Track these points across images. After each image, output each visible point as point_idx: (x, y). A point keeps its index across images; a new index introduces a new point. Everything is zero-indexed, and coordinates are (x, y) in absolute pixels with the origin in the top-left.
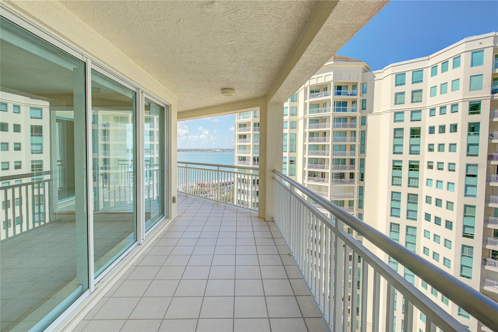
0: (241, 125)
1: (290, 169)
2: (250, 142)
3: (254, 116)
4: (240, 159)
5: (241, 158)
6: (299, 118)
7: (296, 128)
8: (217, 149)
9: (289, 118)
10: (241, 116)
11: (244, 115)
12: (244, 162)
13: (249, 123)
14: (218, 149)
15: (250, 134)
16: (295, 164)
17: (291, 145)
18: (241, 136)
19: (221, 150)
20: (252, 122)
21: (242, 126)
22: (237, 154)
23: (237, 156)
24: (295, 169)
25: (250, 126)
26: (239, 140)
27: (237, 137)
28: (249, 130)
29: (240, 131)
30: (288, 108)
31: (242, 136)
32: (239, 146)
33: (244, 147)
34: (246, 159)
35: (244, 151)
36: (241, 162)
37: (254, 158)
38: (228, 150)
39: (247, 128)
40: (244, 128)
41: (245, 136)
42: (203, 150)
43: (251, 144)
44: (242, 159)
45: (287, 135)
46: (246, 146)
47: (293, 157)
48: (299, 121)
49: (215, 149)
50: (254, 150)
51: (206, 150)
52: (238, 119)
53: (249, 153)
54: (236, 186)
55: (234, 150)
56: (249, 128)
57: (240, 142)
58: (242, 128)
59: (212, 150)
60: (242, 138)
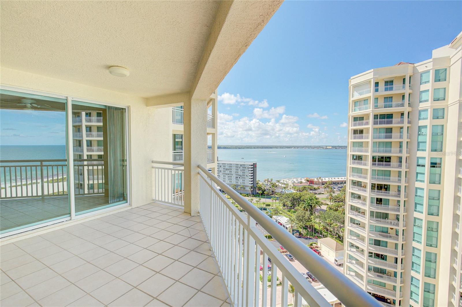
0: (355, 119)
1: (431, 174)
2: (368, 138)
3: (374, 106)
4: (355, 158)
5: (356, 156)
6: (449, 103)
7: (443, 118)
8: (328, 146)
9: (431, 104)
10: (356, 108)
11: (361, 107)
12: (359, 161)
13: (368, 115)
14: (330, 146)
15: (368, 129)
16: (440, 167)
17: (433, 142)
18: (355, 132)
19: (333, 147)
20: (371, 114)
21: (358, 119)
22: (350, 152)
23: (351, 155)
24: (440, 175)
25: (368, 119)
26: (353, 135)
27: (351, 133)
28: (367, 123)
29: (355, 125)
30: (430, 91)
31: (357, 131)
32: (354, 143)
33: (361, 144)
34: (362, 158)
35: (361, 148)
36: (356, 161)
37: (373, 157)
38: (341, 147)
39: (364, 121)
40: (361, 122)
41: (361, 132)
42: (314, 147)
43: (369, 140)
44: (356, 158)
45: (427, 128)
46: (362, 142)
47: (436, 158)
48: (449, 107)
49: (326, 146)
50: (373, 148)
51: (317, 147)
52: (352, 112)
53: (367, 151)
54: (349, 189)
55: (346, 147)
56: (367, 121)
57: (355, 138)
58: (357, 122)
59: (323, 147)
60: (357, 134)
